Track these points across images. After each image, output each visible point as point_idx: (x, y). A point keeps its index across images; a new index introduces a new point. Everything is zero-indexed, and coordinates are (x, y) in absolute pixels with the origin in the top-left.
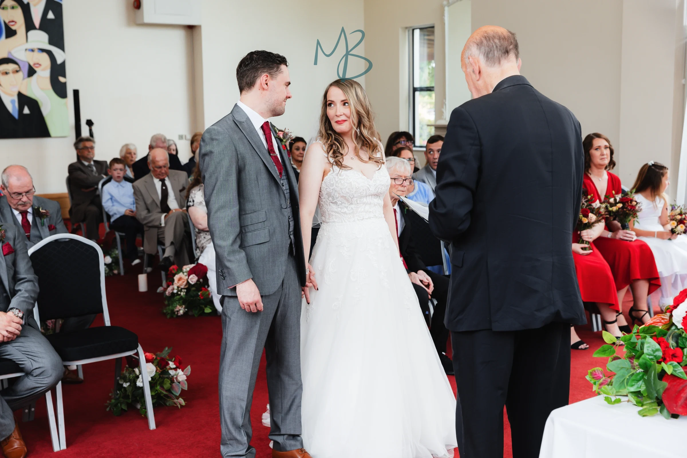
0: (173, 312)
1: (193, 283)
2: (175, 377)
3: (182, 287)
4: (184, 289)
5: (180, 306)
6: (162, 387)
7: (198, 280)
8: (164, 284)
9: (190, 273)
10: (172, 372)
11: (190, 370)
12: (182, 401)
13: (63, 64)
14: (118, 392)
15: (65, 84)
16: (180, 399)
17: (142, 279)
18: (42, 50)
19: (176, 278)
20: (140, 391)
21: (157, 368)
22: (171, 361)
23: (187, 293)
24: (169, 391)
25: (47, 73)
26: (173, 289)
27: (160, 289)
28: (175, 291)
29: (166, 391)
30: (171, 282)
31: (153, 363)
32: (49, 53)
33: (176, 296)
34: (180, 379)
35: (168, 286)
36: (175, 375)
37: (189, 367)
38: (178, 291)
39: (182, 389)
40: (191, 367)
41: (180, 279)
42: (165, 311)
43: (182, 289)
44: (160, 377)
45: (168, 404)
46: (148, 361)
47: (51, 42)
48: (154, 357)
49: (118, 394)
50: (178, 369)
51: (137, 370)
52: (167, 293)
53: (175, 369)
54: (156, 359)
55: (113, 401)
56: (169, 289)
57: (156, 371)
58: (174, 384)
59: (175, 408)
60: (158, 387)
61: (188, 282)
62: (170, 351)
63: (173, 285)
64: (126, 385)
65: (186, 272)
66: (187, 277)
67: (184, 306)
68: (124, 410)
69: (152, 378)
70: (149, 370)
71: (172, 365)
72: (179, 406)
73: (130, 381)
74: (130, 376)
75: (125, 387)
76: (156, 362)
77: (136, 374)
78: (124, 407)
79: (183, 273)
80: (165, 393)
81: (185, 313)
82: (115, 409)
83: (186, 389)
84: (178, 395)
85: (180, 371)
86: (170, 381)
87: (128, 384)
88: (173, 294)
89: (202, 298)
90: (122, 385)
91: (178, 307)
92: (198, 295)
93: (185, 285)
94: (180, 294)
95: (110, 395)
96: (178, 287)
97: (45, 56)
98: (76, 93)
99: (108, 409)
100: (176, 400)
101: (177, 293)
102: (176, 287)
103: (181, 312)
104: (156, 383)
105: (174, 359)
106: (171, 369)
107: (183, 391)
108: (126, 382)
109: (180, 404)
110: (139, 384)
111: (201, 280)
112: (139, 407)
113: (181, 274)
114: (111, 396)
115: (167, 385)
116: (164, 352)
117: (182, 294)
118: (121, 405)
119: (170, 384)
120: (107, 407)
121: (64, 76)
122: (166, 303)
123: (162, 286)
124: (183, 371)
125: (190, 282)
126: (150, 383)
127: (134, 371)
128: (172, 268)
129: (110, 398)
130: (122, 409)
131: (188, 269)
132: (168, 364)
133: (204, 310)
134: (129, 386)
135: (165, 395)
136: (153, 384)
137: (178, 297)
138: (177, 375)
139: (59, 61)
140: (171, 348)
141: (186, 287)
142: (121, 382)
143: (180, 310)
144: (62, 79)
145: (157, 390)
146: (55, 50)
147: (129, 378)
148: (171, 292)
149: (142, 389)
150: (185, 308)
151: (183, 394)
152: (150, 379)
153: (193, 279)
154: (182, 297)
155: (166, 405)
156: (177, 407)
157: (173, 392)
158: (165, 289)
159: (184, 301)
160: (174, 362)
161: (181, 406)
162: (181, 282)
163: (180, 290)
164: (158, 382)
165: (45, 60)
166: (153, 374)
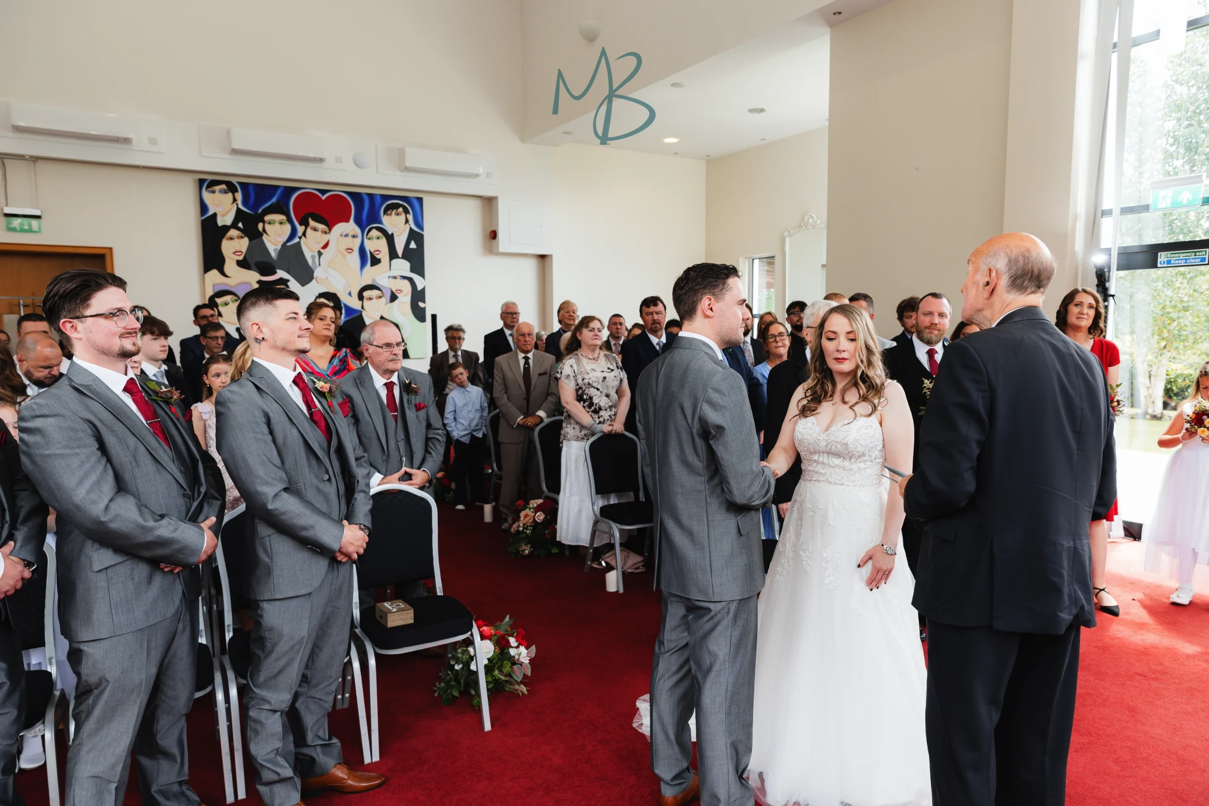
0: (518, 551)
1: (539, 521)
2: (517, 657)
3: (529, 524)
4: (530, 526)
5: (526, 545)
6: (501, 671)
7: (545, 517)
8: (510, 520)
9: (537, 509)
10: (512, 652)
11: (535, 651)
12: (523, 689)
13: (423, 290)
14: (449, 672)
15: (424, 309)
16: (522, 686)
17: (488, 508)
18: (404, 278)
19: (522, 514)
20: (474, 677)
21: (495, 646)
22: (512, 636)
23: (533, 530)
24: (509, 675)
25: (408, 299)
26: (519, 526)
27: (505, 526)
28: (521, 529)
29: (506, 676)
30: (517, 519)
31: (490, 639)
32: (411, 280)
33: (522, 534)
34: (522, 660)
35: (514, 523)
36: (517, 654)
37: (534, 646)
38: (524, 528)
39: (524, 674)
40: (536, 647)
41: (526, 516)
42: (509, 550)
43: (528, 526)
44: (498, 660)
45: (507, 689)
46: (483, 637)
47: (412, 270)
48: (493, 632)
49: (449, 674)
50: (521, 647)
51: (471, 650)
52: (512, 530)
53: (517, 647)
54: (495, 635)
55: (443, 685)
56: (515, 526)
57: (494, 651)
58: (515, 667)
59: (515, 695)
60: (496, 672)
61: (534, 520)
62: (511, 622)
63: (519, 521)
64: (457, 667)
65: (533, 508)
66: (534, 514)
67: (529, 546)
68: (456, 697)
69: (488, 659)
70: (486, 650)
71: (513, 641)
72: (521, 694)
73: (462, 663)
74: (462, 657)
75: (457, 670)
76: (495, 638)
77: (470, 655)
78: (456, 693)
79: (530, 509)
80: (503, 678)
81: (529, 552)
82: (444, 696)
83: (529, 674)
84: (519, 680)
85: (522, 649)
86: (510, 664)
87: (461, 666)
88: (518, 531)
89: (548, 537)
90: (454, 665)
91: (524, 547)
92: (545, 534)
93: (532, 523)
94: (526, 532)
95: (440, 674)
96: (524, 524)
97: (407, 282)
98: (434, 317)
99: (436, 695)
100: (517, 687)
101: (523, 530)
102: (521, 525)
103: (527, 552)
104: (494, 666)
105: (515, 634)
106: (512, 647)
107: (525, 676)
108: (458, 665)
109: (522, 692)
110: (473, 667)
111: (549, 517)
112: (473, 692)
113: (528, 509)
114: (441, 676)
115: (507, 668)
116: (504, 622)
117: (528, 532)
118: (451, 691)
119: (511, 667)
120: (436, 691)
121: (424, 302)
122: (511, 540)
123: (506, 520)
124: (527, 648)
125: (537, 520)
126: (486, 666)
127: (468, 652)
128: (519, 502)
129: (440, 680)
130: (453, 695)
131: (535, 505)
132: (508, 642)
133: (551, 550)
134: (462, 668)
135: (504, 681)
136: (489, 669)
137: (524, 535)
138: (519, 655)
139: (419, 288)
140: (514, 619)
141: (533, 524)
142: (452, 663)
143: (526, 550)
144: (421, 304)
145: (494, 676)
146: (415, 277)
147: (462, 660)
148: (516, 529)
149: (476, 673)
150: (530, 548)
151: (526, 681)
152: (486, 662)
153: (540, 517)
154: (527, 535)
155: (505, 690)
156: (519, 694)
157: (513, 676)
158: (511, 526)
159: (529, 540)
160: (515, 637)
161: (523, 694)
162: (527, 519)
163: (526, 527)
164: (496, 666)
165: (406, 287)
166: (490, 655)
